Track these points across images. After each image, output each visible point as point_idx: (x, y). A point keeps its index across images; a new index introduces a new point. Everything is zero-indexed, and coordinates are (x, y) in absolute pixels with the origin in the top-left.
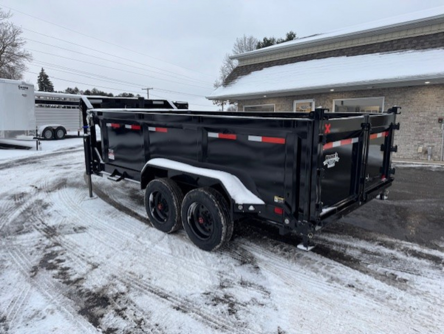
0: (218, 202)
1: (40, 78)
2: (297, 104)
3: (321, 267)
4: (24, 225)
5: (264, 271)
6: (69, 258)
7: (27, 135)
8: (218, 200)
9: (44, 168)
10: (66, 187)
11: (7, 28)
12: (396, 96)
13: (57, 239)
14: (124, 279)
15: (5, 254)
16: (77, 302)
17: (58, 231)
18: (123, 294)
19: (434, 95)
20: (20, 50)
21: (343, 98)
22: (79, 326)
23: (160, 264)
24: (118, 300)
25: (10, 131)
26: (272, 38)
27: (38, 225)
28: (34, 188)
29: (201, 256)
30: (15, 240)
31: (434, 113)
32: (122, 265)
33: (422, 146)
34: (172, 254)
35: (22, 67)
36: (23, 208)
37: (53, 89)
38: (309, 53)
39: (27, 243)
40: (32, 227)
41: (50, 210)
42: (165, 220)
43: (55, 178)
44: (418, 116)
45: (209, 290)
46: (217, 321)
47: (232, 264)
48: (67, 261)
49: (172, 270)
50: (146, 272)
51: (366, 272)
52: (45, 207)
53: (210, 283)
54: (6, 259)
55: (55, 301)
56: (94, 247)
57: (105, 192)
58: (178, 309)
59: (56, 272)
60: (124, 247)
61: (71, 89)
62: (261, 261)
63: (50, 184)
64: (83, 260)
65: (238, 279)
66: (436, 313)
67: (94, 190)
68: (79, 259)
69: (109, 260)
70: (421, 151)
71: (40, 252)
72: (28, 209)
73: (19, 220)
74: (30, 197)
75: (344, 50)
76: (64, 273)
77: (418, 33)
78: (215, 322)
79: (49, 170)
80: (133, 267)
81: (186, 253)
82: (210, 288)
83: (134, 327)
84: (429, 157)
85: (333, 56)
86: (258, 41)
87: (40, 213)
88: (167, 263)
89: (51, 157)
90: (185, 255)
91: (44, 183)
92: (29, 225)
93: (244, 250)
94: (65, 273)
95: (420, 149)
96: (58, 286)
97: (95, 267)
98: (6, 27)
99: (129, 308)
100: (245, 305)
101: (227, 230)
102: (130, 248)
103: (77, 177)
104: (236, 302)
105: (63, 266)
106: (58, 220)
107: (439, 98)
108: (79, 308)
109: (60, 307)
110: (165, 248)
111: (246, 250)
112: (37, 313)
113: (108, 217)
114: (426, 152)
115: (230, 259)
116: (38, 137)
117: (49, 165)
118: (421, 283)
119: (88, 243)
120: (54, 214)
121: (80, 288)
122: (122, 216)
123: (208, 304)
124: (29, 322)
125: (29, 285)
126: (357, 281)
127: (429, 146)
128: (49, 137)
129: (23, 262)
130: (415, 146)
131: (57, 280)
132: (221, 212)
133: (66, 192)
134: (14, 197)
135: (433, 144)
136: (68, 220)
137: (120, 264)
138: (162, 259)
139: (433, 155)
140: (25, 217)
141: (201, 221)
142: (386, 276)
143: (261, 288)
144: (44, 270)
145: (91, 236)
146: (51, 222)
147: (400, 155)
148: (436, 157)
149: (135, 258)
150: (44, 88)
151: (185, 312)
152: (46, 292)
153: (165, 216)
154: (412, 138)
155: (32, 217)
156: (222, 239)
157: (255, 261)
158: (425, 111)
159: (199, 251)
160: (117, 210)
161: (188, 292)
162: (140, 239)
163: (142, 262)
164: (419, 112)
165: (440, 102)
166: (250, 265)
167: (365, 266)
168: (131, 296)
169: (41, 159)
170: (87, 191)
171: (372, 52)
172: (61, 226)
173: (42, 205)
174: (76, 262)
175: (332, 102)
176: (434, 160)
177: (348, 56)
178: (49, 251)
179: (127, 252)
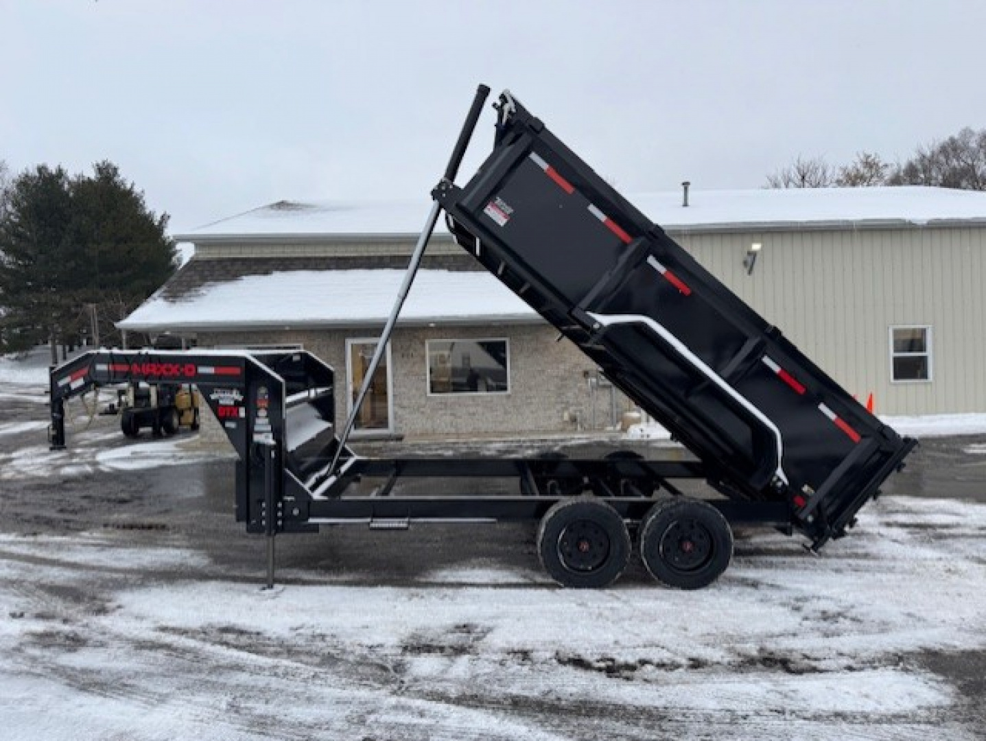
2: (352, 345)
12: (524, 337)
21: (455, 337)
31: (578, 365)
33: (568, 411)
44: (557, 368)
70: (567, 418)
84: (579, 427)
95: (566, 416)
114: (574, 420)
127: (576, 411)
130: (558, 412)
135: (582, 408)
139: (584, 422)
141: (688, 546)
148: (587, 425)
154: (553, 400)
158: (565, 361)
164: (558, 363)
175: (423, 344)
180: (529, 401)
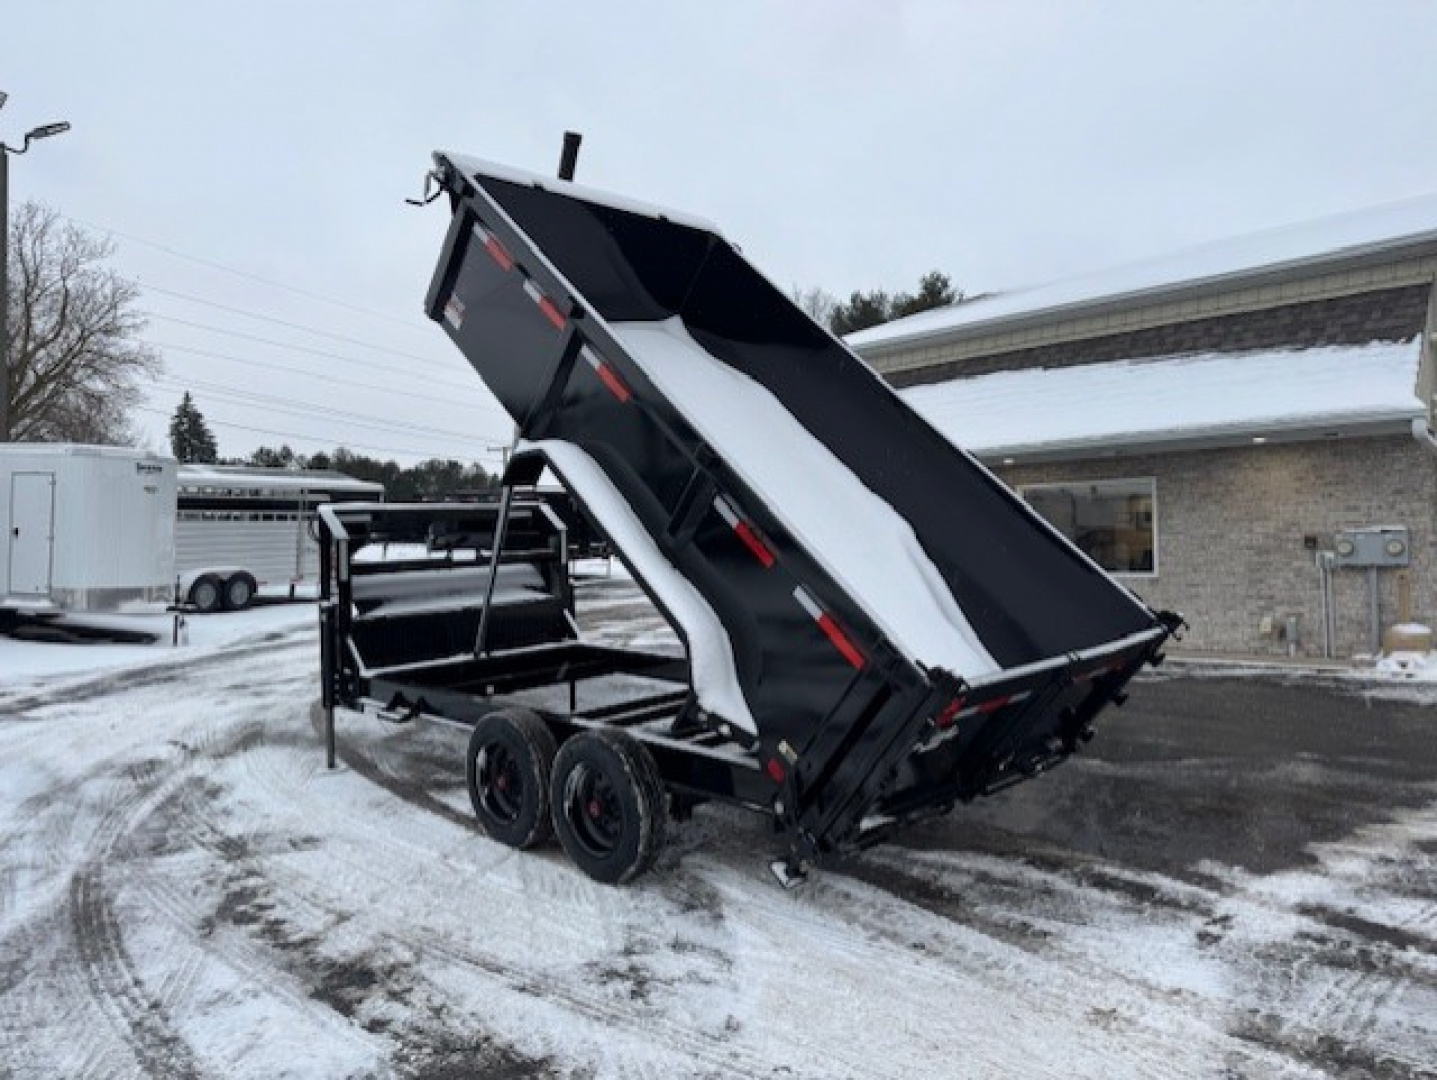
0: (631, 760)
1: (176, 421)
3: (865, 913)
4: (168, 835)
5: (732, 922)
6: (282, 902)
7: (150, 600)
8: (631, 755)
9: (199, 693)
10: (263, 744)
11: (98, 285)
12: (1185, 475)
13: (253, 863)
14: (409, 940)
15: (136, 893)
16: (307, 980)
17: (251, 846)
18: (407, 965)
19: (1285, 473)
20: (129, 343)
22: (312, 1016)
23: (493, 912)
24: (395, 976)
25: (102, 591)
26: (876, 292)
27: (203, 834)
28: (179, 747)
29: (593, 896)
30: (151, 865)
31: (1294, 524)
32: (407, 915)
33: (1271, 614)
34: (523, 891)
35: (132, 395)
36: (159, 796)
37: (214, 453)
38: (942, 361)
39: (182, 869)
40: (189, 839)
41: (226, 801)
42: (514, 816)
43: (230, 721)
44: (1250, 531)
45: (595, 959)
46: (603, 1008)
47: (661, 911)
48: (279, 908)
49: (520, 923)
50: (459, 928)
51: (967, 921)
52: (214, 793)
53: (603, 944)
54: (141, 904)
55: (259, 976)
56: (341, 878)
57: (367, 755)
58: (522, 989)
59: (255, 927)
60: (410, 877)
61: (268, 453)
62: (731, 903)
63: (219, 736)
64: (315, 905)
65: (670, 939)
66: (1077, 990)
67: (338, 751)
68: (307, 904)
69: (377, 906)
70: (1268, 629)
71: (214, 889)
72: (172, 800)
73: (154, 824)
74: (172, 771)
75: (1036, 353)
76: (274, 930)
77: (1228, 306)
78: (598, 1010)
79: (212, 701)
80: (431, 918)
81: (558, 888)
82: (601, 955)
83: (425, 1016)
84: (1292, 647)
85: (1009, 369)
86: (838, 303)
87: (202, 809)
88: (509, 911)
89: (216, 664)
90: (554, 892)
91: (204, 734)
92: (180, 835)
93: (698, 880)
94: (278, 931)
95: (1266, 624)
96: (261, 952)
97: (343, 918)
98: (95, 280)
99: (417, 988)
100: (670, 982)
101: (652, 828)
102: (425, 881)
103: (290, 718)
104: (653, 979)
105: (272, 918)
106: (251, 820)
107: (1301, 479)
108: (310, 988)
109: (271, 987)
110: (510, 879)
111: (702, 881)
112: (223, 996)
113: (375, 814)
114: (1281, 633)
115: (660, 900)
116: (181, 606)
117: (212, 685)
118: (1078, 938)
119: (326, 870)
120: (238, 810)
121: (312, 956)
122: (410, 812)
123: (590, 982)
124: (210, 1009)
125: (201, 951)
126: (936, 936)
127: (1288, 615)
128: (205, 605)
129: (179, 909)
130: (1252, 614)
131: (259, 942)
132: (638, 784)
133: (263, 758)
134: (131, 771)
135: (1301, 609)
136: (275, 824)
137: (401, 914)
138: (498, 903)
139: (1304, 640)
140: (166, 817)
141: (594, 809)
142: (1007, 927)
143: (718, 953)
144: (230, 924)
145: (332, 857)
146: (233, 829)
147: (1213, 643)
148: (1312, 646)
149: (436, 902)
150: (188, 450)
151: (538, 995)
152: (239, 962)
153: (515, 806)
154: (1241, 591)
155: (184, 816)
156: (640, 848)
157: (719, 905)
158: (1266, 518)
159: (588, 885)
160: (398, 800)
161: (549, 961)
162: (452, 861)
163: (453, 906)
164: (1251, 522)
165: (1305, 490)
166: (705, 913)
167: (968, 909)
168: (423, 968)
169: (188, 669)
170: (322, 755)
171: (1109, 357)
172: (259, 837)
173: (205, 789)
174: (298, 909)
176: (1308, 655)
177: (1046, 367)
178: (235, 887)
179: (419, 887)
180: (1193, 591)
